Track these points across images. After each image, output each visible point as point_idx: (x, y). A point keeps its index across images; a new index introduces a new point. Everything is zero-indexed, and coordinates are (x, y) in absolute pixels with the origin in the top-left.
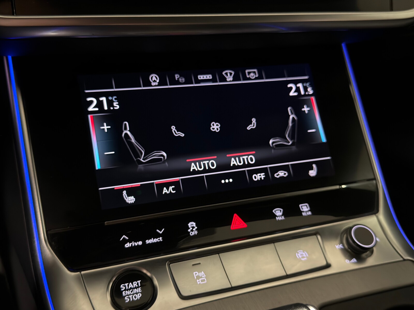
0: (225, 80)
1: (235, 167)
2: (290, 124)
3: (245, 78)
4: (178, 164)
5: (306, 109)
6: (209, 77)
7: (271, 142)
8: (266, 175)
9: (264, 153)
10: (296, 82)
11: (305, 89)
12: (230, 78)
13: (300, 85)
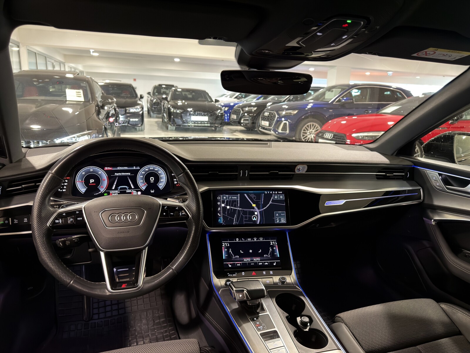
0: (254, 240)
1: (255, 261)
2: (270, 252)
3: (259, 240)
4: (241, 259)
5: (274, 248)
6: (250, 239)
7: (264, 255)
8: (262, 263)
9: (262, 258)
10: (272, 241)
11: (275, 243)
12: (255, 240)
13: (274, 242)
